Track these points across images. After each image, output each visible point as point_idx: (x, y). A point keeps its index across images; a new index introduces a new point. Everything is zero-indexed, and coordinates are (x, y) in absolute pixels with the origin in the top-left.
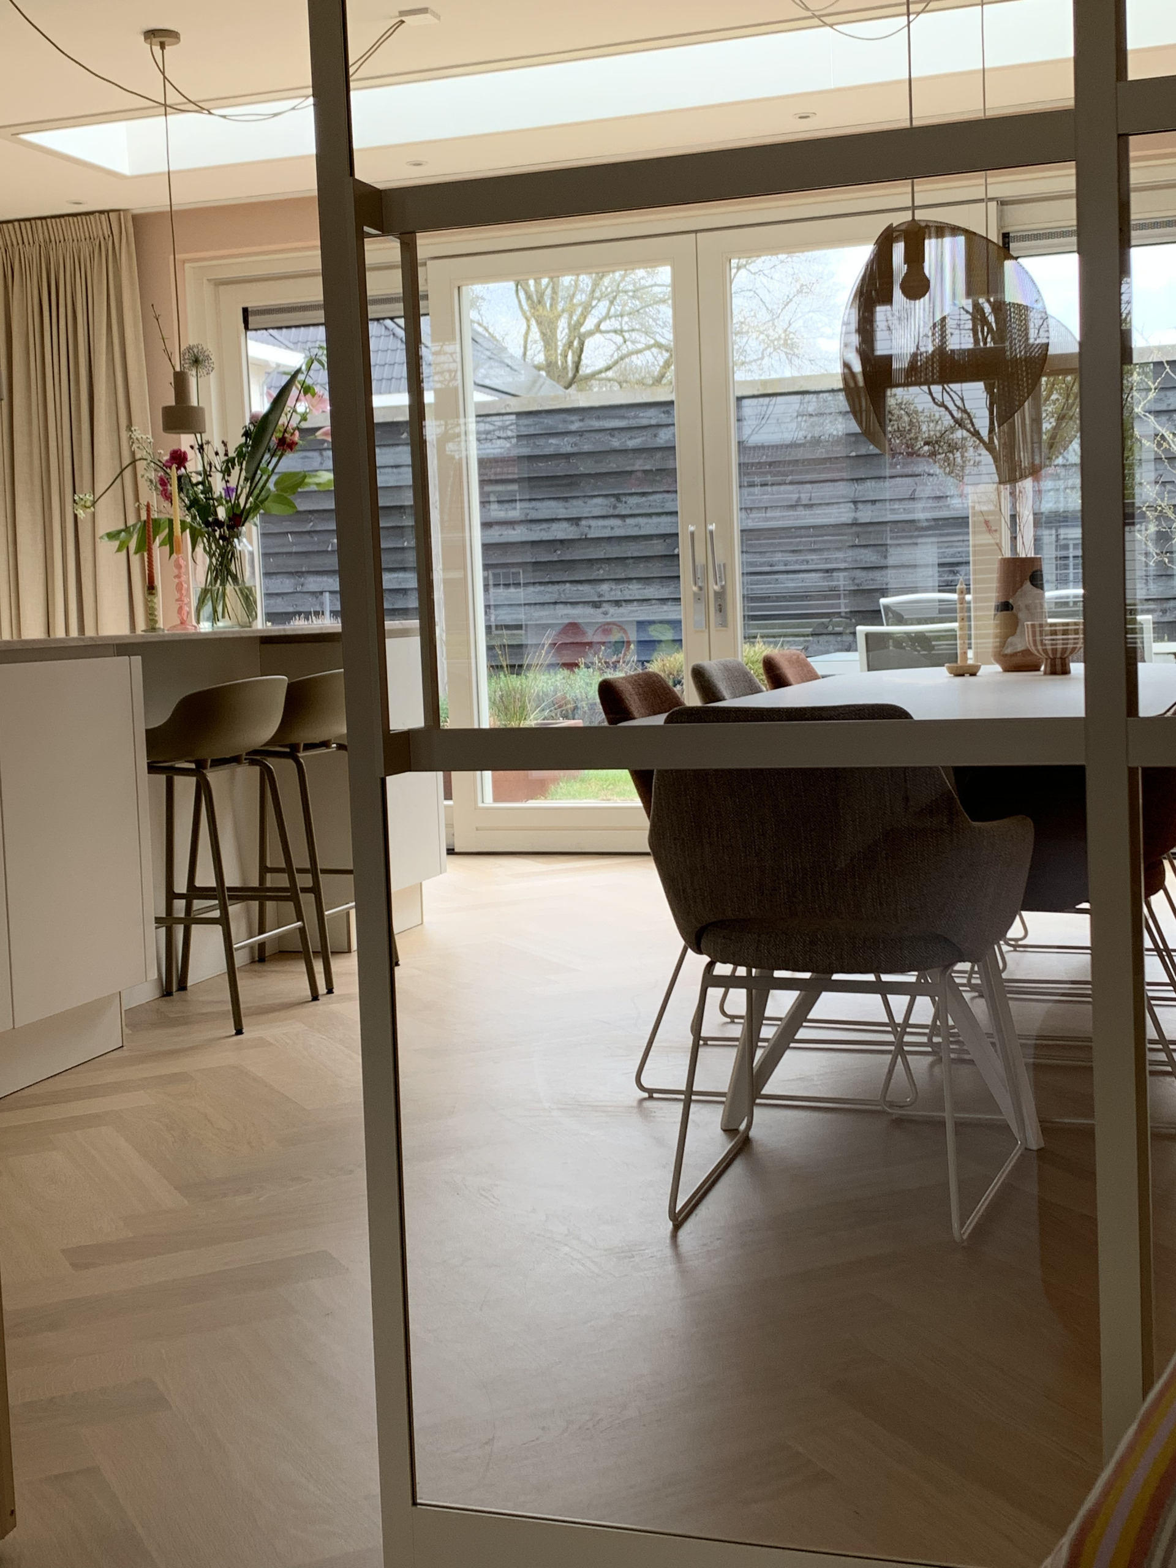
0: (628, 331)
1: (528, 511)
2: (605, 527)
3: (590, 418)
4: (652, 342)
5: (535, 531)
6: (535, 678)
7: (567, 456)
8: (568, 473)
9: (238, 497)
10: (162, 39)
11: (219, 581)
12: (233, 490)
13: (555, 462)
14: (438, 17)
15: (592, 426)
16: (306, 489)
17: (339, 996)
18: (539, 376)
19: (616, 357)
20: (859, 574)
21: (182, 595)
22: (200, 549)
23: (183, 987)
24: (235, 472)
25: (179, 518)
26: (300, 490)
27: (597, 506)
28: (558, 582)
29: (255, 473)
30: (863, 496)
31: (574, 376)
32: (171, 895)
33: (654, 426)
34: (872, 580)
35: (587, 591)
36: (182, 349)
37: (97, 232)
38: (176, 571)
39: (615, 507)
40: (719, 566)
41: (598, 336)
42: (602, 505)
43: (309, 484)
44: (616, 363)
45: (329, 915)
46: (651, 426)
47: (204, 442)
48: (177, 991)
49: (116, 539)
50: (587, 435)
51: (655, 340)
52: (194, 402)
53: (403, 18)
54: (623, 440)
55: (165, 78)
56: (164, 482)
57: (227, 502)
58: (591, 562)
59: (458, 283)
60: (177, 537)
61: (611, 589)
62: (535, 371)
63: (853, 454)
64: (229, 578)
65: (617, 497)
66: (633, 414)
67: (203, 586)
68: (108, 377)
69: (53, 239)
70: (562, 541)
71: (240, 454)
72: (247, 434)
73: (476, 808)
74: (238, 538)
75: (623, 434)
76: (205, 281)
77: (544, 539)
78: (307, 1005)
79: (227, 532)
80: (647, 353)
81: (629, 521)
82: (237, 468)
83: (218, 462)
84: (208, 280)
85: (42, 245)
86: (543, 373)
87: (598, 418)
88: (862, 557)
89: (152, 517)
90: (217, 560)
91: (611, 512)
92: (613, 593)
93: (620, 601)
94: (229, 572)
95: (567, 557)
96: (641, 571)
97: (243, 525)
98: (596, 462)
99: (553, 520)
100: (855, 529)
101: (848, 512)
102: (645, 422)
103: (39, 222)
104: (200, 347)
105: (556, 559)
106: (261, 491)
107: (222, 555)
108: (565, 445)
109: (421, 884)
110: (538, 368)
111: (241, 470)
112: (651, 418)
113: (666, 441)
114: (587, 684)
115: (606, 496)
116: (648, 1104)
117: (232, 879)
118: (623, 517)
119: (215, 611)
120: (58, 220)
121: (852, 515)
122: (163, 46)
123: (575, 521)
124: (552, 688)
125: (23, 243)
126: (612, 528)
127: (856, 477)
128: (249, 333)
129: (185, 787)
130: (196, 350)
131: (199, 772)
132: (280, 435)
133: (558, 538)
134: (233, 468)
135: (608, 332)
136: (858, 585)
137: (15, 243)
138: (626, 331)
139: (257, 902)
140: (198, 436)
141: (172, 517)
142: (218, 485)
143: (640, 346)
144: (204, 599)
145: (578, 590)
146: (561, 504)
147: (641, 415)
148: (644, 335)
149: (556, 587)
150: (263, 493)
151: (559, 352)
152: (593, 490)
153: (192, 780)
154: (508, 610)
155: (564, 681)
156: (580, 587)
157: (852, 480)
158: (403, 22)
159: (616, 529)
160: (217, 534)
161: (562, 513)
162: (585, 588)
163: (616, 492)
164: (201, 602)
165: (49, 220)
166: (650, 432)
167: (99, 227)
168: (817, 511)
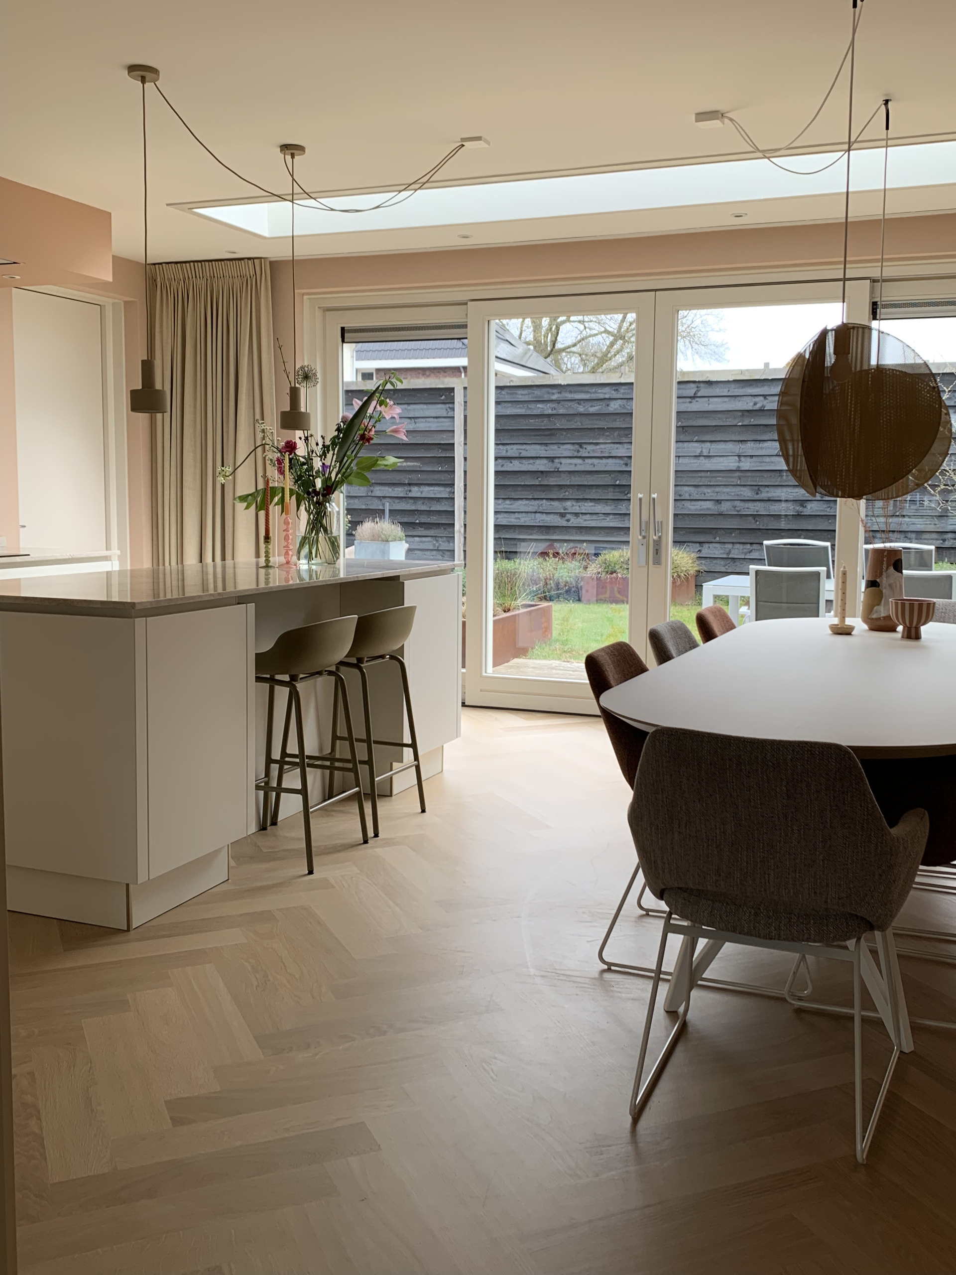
0: (588, 322)
1: (521, 451)
2: (571, 464)
3: (565, 391)
4: (603, 329)
5: (525, 464)
6: (520, 564)
7: (549, 416)
8: (549, 428)
9: (330, 473)
10: (292, 151)
11: (314, 531)
12: (327, 467)
13: (540, 420)
14: (489, 143)
15: (566, 397)
16: (378, 468)
17: (384, 839)
18: (529, 349)
19: (579, 338)
20: (737, 503)
21: (288, 543)
22: (302, 508)
23: (274, 823)
24: (329, 455)
25: (288, 487)
26: (373, 469)
27: (567, 450)
28: (538, 499)
29: (344, 458)
30: (745, 452)
31: (552, 350)
32: (269, 761)
33: (607, 399)
34: (748, 508)
35: (557, 506)
36: (297, 368)
37: (246, 272)
38: (285, 527)
39: (578, 451)
40: (658, 522)
41: (568, 324)
42: (570, 450)
43: (380, 465)
44: (580, 341)
45: (378, 780)
46: (605, 399)
47: (309, 435)
48: (270, 825)
49: (245, 502)
50: (562, 403)
51: (605, 328)
52: (303, 410)
53: (464, 143)
54: (587, 407)
55: (293, 179)
56: (280, 462)
57: (323, 475)
58: (560, 487)
59: (488, 319)
60: (287, 503)
61: (573, 505)
62: (525, 345)
63: (740, 424)
64: (322, 529)
65: (580, 445)
66: (594, 390)
67: (303, 535)
68: (248, 371)
69: (216, 275)
70: (542, 472)
71: (334, 441)
72: (339, 430)
73: (481, 676)
74: (329, 503)
75: (587, 403)
76: (317, 307)
77: (530, 470)
78: (360, 847)
79: (321, 498)
80: (600, 336)
81: (587, 461)
82: (331, 452)
83: (319, 450)
84: (319, 307)
85: (209, 278)
86: (532, 347)
87: (571, 392)
88: (742, 493)
89: (271, 485)
90: (314, 516)
91: (576, 454)
92: (574, 508)
93: (578, 513)
94: (322, 526)
95: (546, 483)
96: (593, 494)
97: (333, 493)
98: (568, 421)
99: (537, 458)
100: (737, 474)
101: (734, 462)
102: (601, 396)
103: (207, 263)
104: (309, 367)
105: (537, 484)
106: (346, 470)
107: (318, 513)
108: (548, 409)
109: (443, 746)
110: (528, 344)
111: (333, 454)
112: (605, 393)
113: (615, 409)
114: (554, 568)
115: (573, 444)
116: (607, 976)
117: (311, 748)
118: (583, 458)
119: (311, 553)
120: (220, 263)
121: (737, 464)
122: (293, 156)
123: (551, 459)
124: (531, 570)
125: (196, 277)
126: (576, 465)
127: (741, 439)
128: (344, 344)
129: (282, 694)
130: (306, 369)
131: (290, 685)
132: (361, 432)
133: (539, 470)
134: (328, 453)
135: (574, 322)
136: (738, 511)
137: (190, 277)
138: (586, 322)
139: (329, 771)
140: (306, 432)
141: (284, 486)
142: (317, 464)
143: (595, 332)
144: (304, 543)
145: (551, 505)
146: (543, 447)
147: (599, 391)
148: (597, 324)
149: (537, 502)
150: (348, 470)
151: (543, 333)
152: (565, 440)
153: (286, 690)
154: (506, 515)
155: (539, 566)
156: (553, 503)
157: (739, 441)
158: (463, 146)
159: (578, 466)
160: (315, 499)
161: (543, 453)
162: (556, 503)
163: (580, 442)
164: (302, 545)
165: (213, 263)
166: (604, 403)
167: (247, 269)
168: (714, 460)
